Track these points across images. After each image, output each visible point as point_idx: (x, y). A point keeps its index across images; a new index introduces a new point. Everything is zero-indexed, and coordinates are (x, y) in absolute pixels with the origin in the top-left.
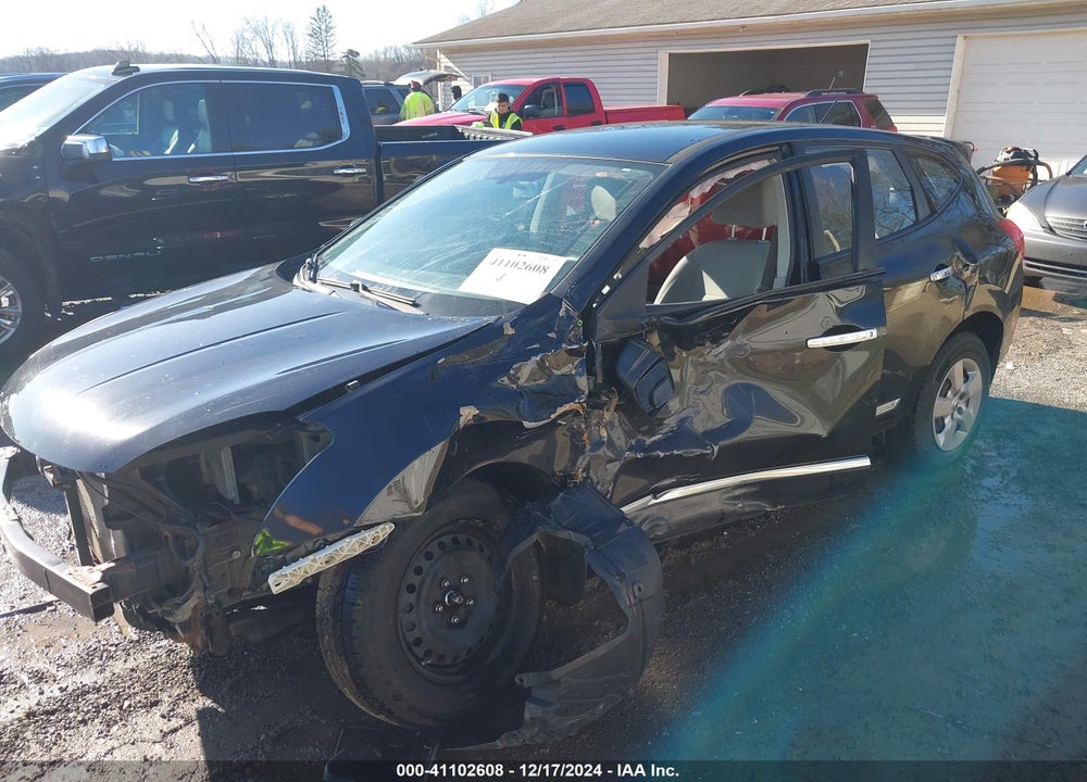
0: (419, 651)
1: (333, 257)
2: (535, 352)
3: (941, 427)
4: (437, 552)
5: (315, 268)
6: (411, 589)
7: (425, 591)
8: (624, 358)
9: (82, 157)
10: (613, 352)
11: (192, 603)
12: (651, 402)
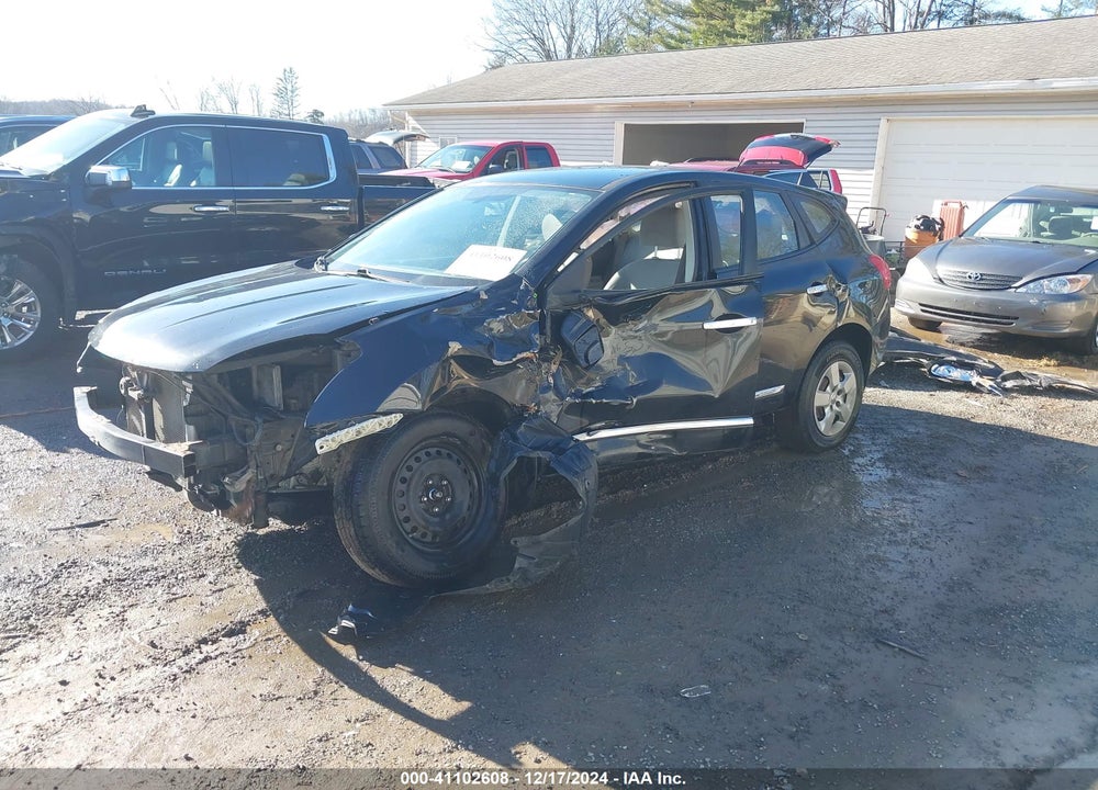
0: (408, 527)
1: (339, 255)
2: (503, 313)
3: (822, 415)
4: (424, 457)
5: (325, 264)
6: (404, 480)
7: (414, 483)
8: (567, 324)
9: (106, 185)
10: (559, 320)
11: (248, 476)
12: (587, 361)
